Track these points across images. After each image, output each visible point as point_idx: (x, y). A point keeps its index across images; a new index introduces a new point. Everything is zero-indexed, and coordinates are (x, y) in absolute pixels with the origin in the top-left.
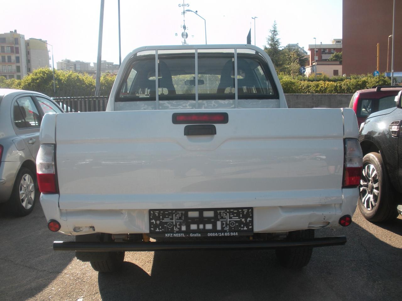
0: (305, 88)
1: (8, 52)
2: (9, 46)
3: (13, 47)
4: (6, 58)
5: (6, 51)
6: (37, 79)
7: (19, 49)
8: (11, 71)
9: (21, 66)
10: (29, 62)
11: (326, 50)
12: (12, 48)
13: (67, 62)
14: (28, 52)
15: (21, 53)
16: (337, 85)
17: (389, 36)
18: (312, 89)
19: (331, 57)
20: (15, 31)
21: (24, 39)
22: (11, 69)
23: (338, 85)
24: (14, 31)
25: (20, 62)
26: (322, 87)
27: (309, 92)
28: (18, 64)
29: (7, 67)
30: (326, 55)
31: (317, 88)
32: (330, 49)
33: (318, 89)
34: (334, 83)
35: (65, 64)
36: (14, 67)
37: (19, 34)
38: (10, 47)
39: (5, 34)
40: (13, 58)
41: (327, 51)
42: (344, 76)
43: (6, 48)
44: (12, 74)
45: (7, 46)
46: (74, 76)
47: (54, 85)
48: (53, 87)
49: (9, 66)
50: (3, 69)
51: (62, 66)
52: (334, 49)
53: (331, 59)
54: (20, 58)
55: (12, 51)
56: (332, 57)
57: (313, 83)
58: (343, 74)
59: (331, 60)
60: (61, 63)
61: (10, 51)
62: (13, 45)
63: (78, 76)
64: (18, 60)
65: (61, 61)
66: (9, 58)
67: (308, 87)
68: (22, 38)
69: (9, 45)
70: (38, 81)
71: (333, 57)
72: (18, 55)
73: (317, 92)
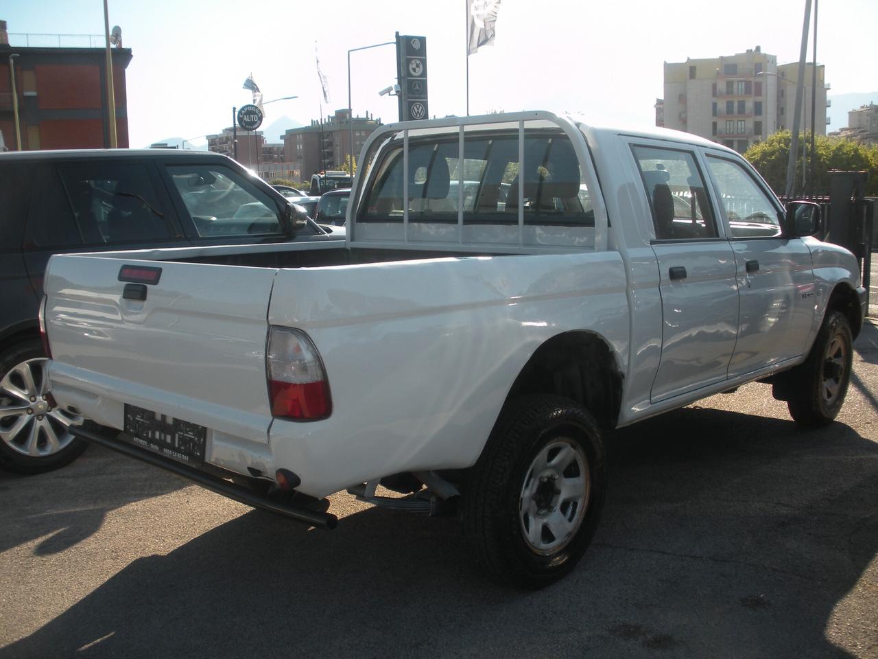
1: (740, 92)
2: (742, 81)
3: (750, 82)
4: (736, 105)
5: (735, 91)
6: (773, 153)
7: (763, 85)
8: (743, 130)
9: (763, 123)
10: (782, 113)
12: (748, 84)
13: (873, 111)
14: (782, 91)
15: (766, 94)
20: (758, 48)
21: (776, 63)
22: (743, 126)
24: (754, 49)
25: (763, 113)
28: (759, 118)
29: (735, 124)
35: (868, 115)
36: (749, 124)
37: (765, 54)
38: (743, 83)
39: (738, 56)
40: (749, 105)
43: (735, 86)
44: (744, 139)
45: (738, 81)
46: (848, 149)
47: (804, 167)
48: (802, 170)
49: (740, 122)
50: (728, 127)
51: (859, 121)
54: (763, 106)
55: (748, 91)
60: (860, 113)
61: (743, 92)
62: (752, 79)
63: (858, 150)
64: (758, 108)
65: (858, 108)
66: (742, 105)
68: (770, 62)
69: (742, 79)
70: (773, 157)
72: (759, 99)
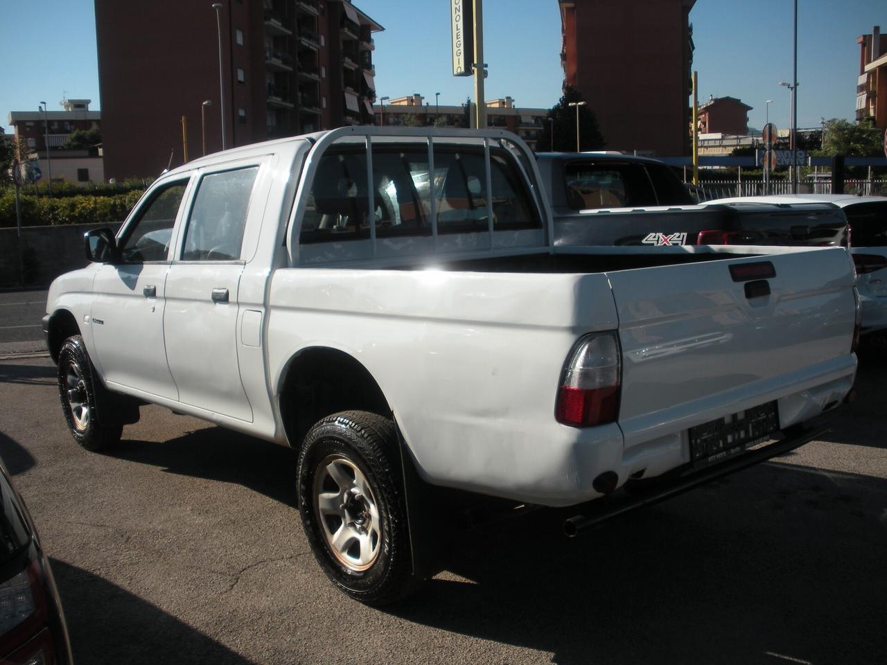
0: (45, 212)
11: (53, 125)
16: (115, 203)
17: (204, 103)
18: (63, 215)
19: (67, 139)
23: (118, 202)
26: (84, 208)
27: (55, 219)
30: (54, 135)
31: (73, 210)
32: (61, 122)
33: (76, 213)
34: (106, 198)
41: (56, 126)
42: (111, 181)
52: (71, 122)
53: (67, 145)
56: (69, 141)
57: (61, 201)
58: (107, 178)
59: (70, 147)
67: (53, 209)
71: (73, 140)
73: (73, 218)
